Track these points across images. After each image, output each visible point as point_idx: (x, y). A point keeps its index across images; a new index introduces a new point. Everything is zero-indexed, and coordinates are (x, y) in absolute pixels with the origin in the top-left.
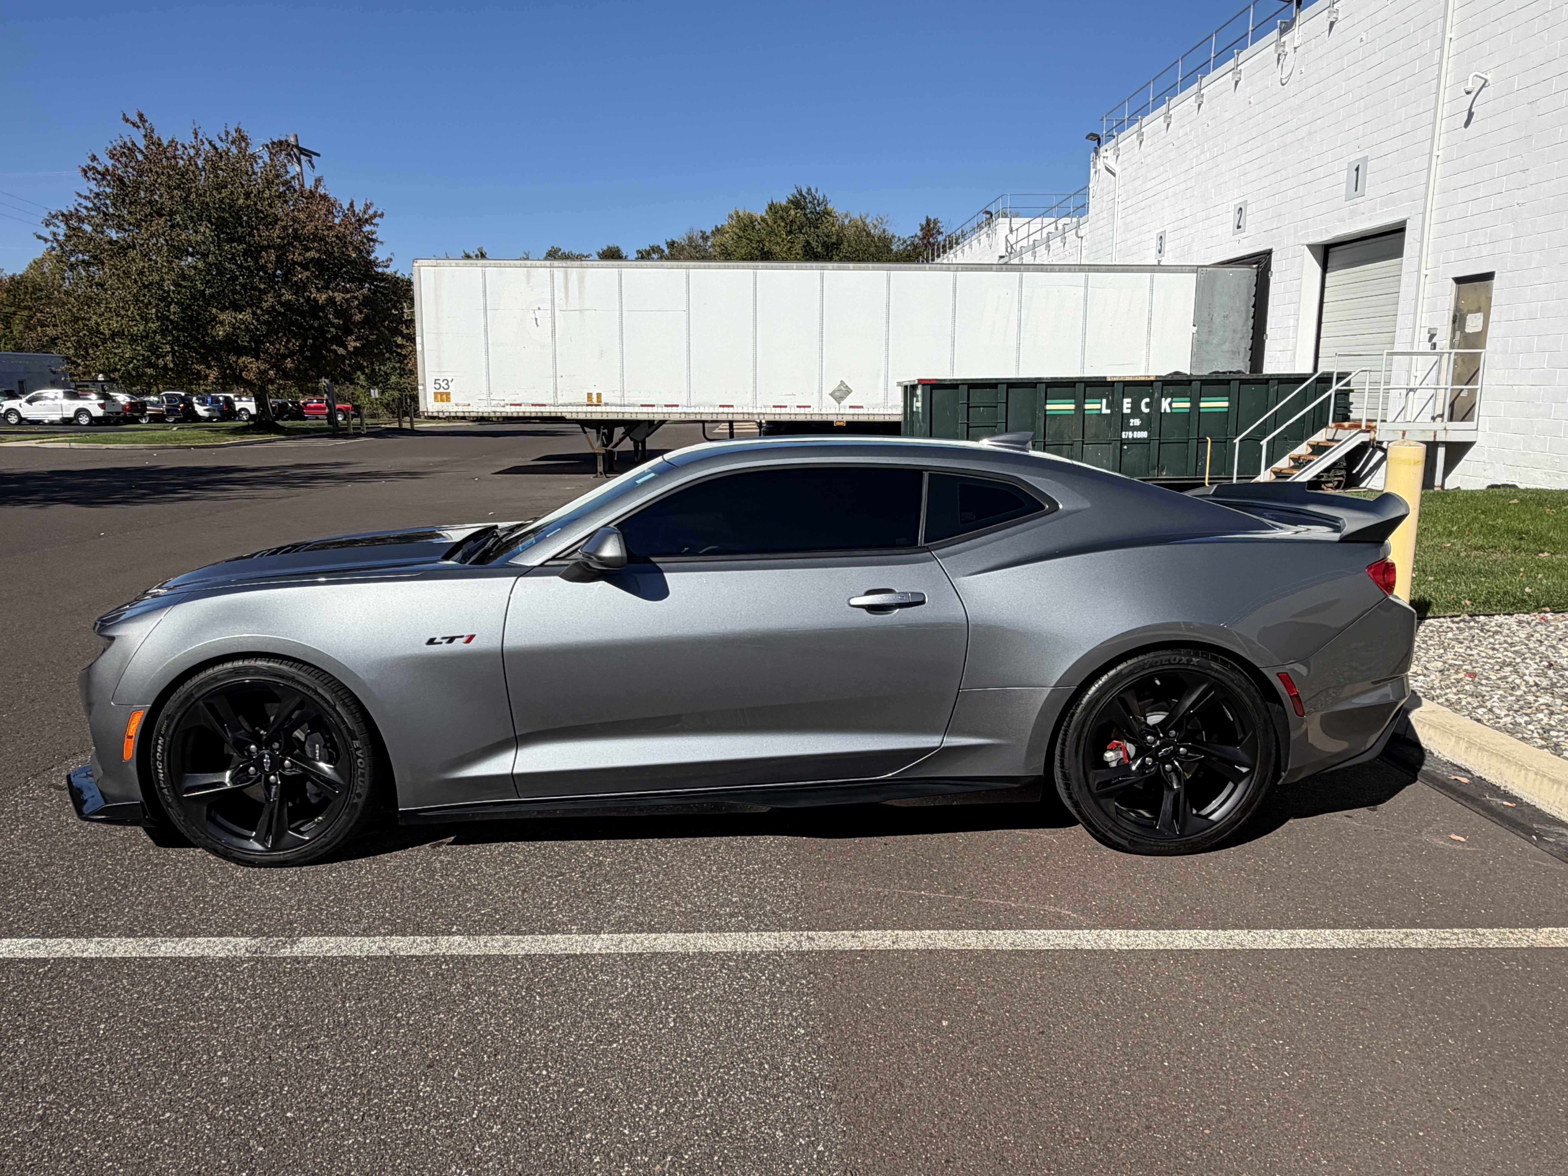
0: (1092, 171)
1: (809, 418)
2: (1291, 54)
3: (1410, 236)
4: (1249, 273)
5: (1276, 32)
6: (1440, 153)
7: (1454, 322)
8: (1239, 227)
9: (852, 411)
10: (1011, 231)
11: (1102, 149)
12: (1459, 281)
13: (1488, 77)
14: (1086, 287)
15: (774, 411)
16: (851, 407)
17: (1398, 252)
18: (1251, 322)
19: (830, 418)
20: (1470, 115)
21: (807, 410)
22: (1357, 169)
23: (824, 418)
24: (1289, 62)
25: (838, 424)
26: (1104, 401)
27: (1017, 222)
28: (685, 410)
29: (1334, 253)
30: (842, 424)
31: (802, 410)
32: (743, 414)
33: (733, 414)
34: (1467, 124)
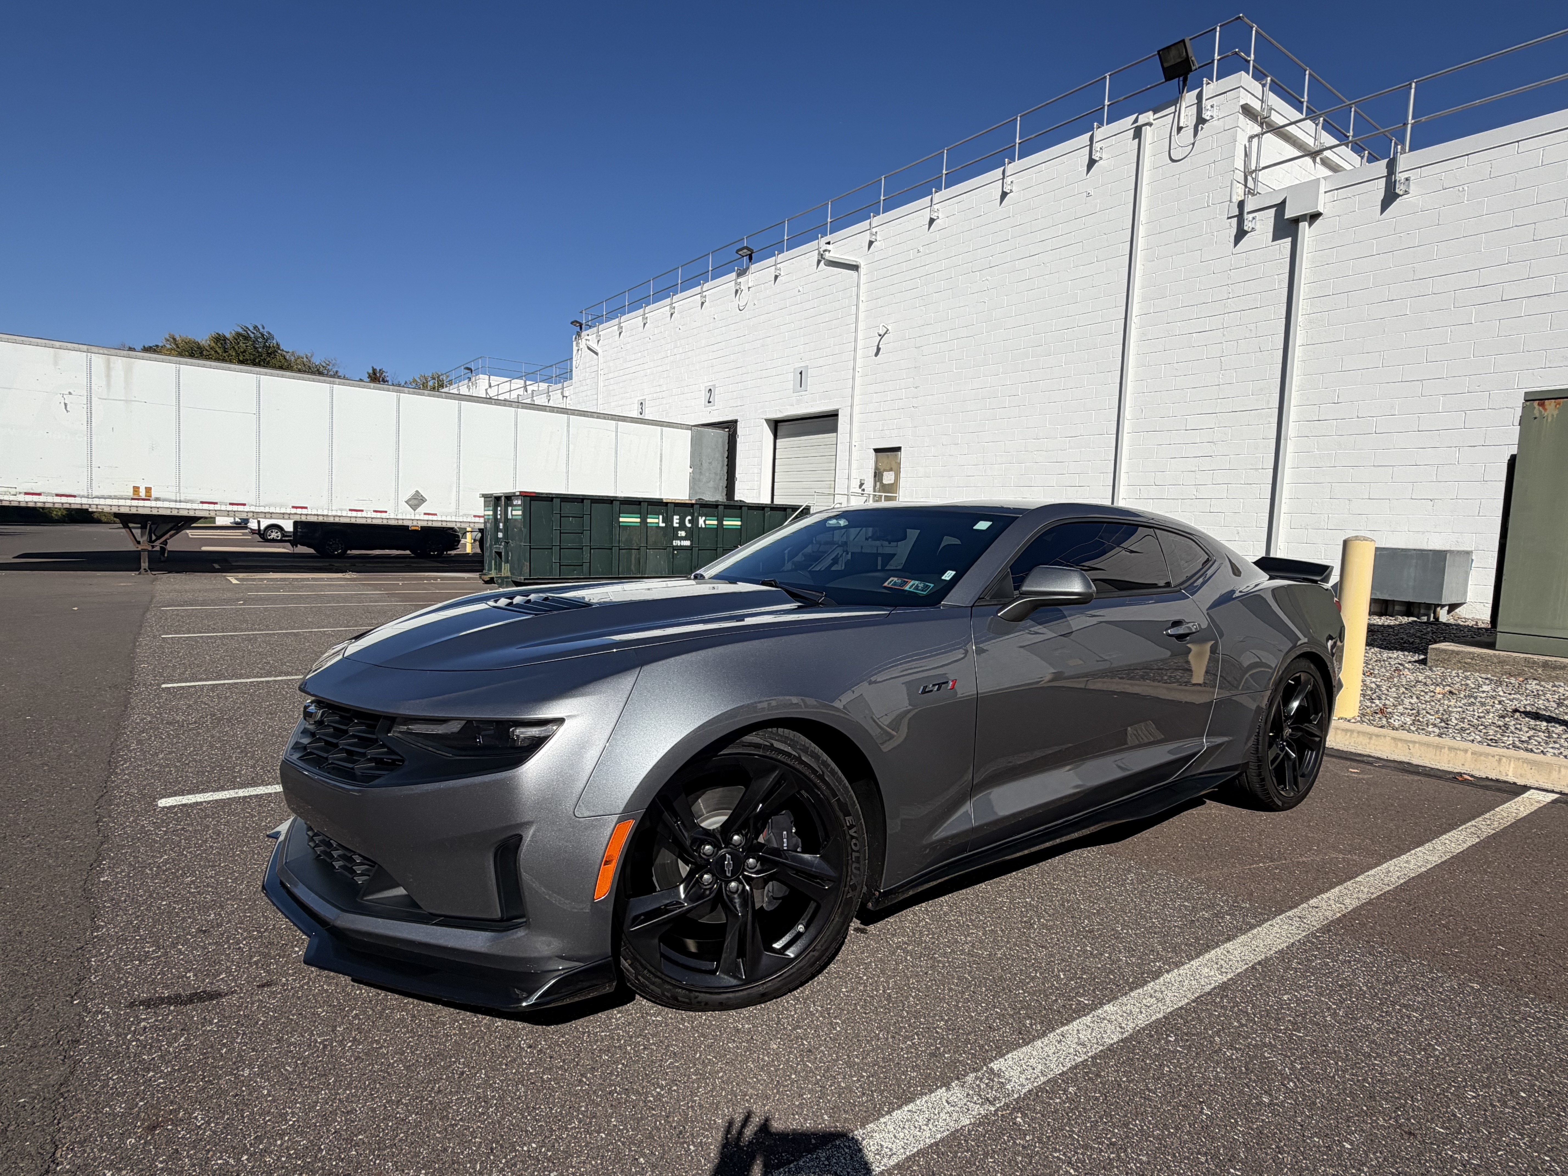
0: (575, 348)
1: (385, 522)
2: (745, 291)
3: (842, 420)
4: (722, 435)
5: (734, 275)
6: (860, 370)
7: (875, 476)
8: (709, 402)
9: (427, 517)
10: (490, 386)
11: (584, 334)
12: (877, 451)
13: (889, 328)
14: (617, 432)
15: (350, 514)
16: (425, 514)
17: (834, 429)
18: (725, 469)
19: (406, 523)
20: (878, 349)
21: (384, 515)
22: (801, 373)
23: (400, 523)
24: (745, 296)
25: (413, 528)
26: (659, 516)
27: (495, 380)
28: (253, 509)
29: (782, 428)
30: (417, 528)
31: (379, 515)
32: (318, 515)
33: (307, 515)
34: (877, 354)
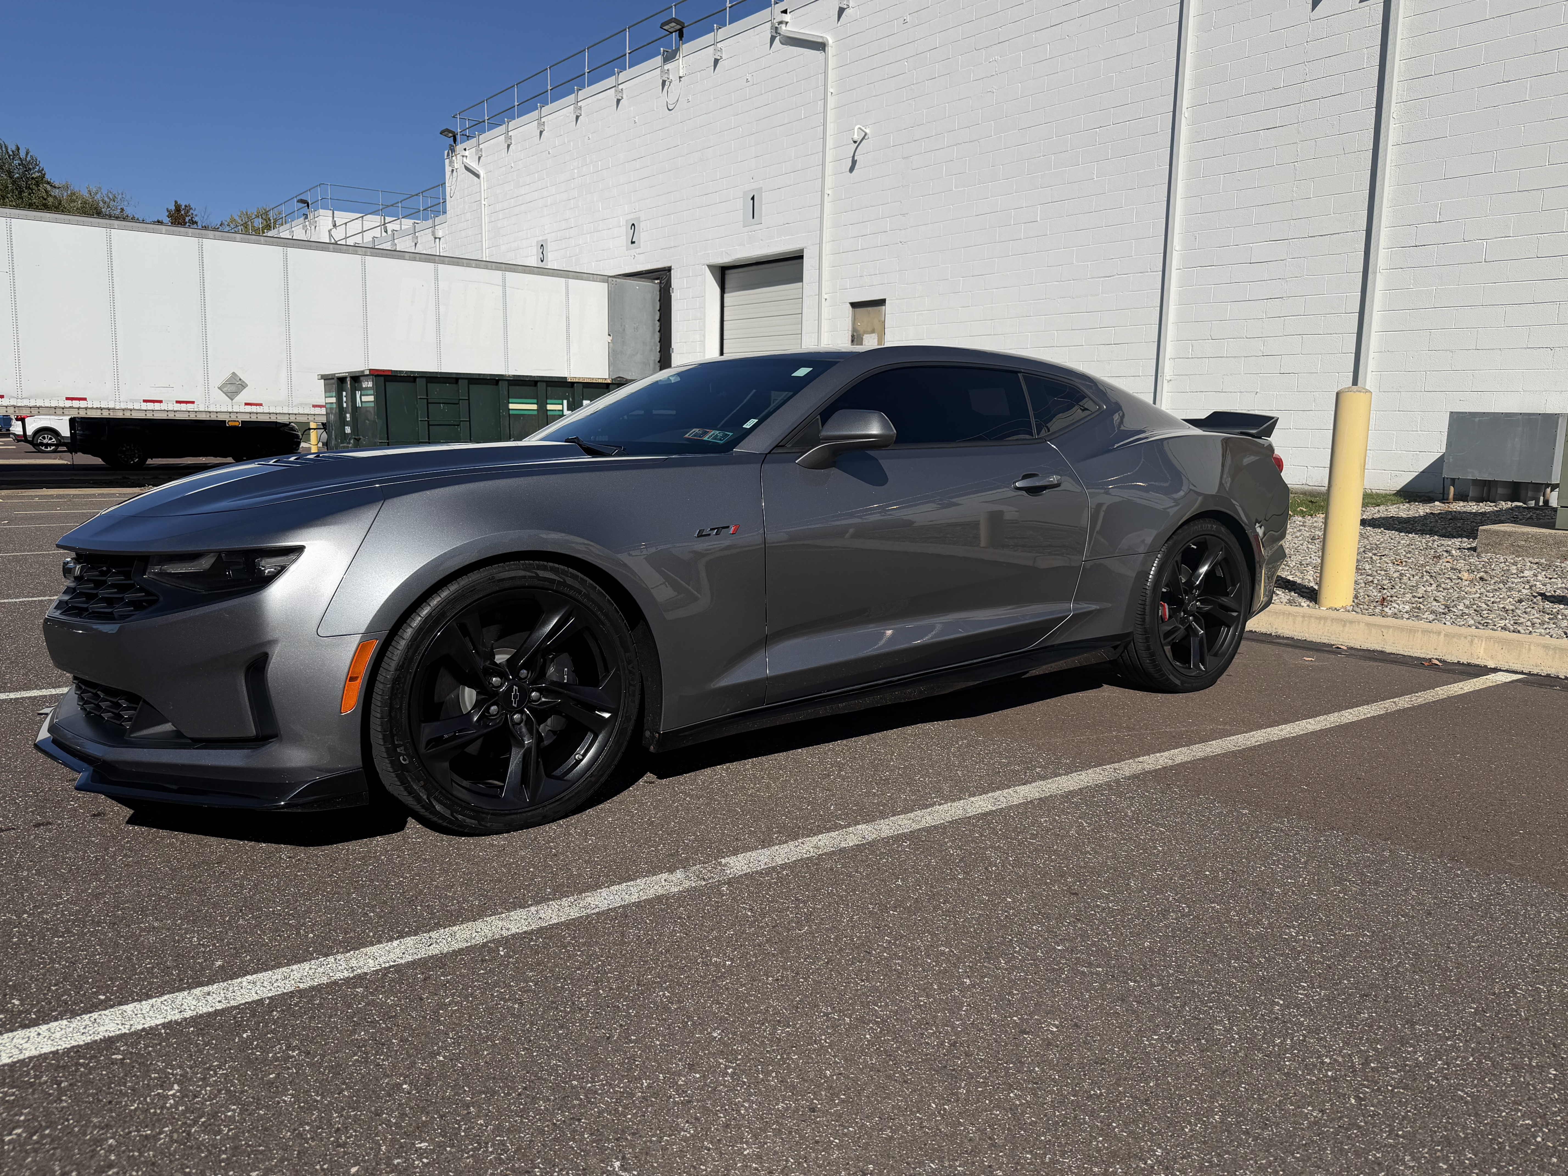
0: (448, 169)
1: (193, 417)
2: (676, 82)
3: (808, 263)
4: (651, 288)
5: (659, 59)
6: (829, 192)
7: (852, 341)
8: (633, 242)
9: (249, 409)
10: (335, 226)
11: (459, 148)
12: (854, 305)
13: (867, 131)
14: (504, 286)
15: (145, 406)
16: (246, 404)
17: (799, 277)
18: (657, 335)
19: (221, 417)
20: (854, 162)
21: (190, 407)
22: (753, 198)
23: (214, 417)
24: (675, 89)
25: (231, 424)
26: (565, 402)
27: (342, 217)
28: (13, 402)
29: (730, 276)
30: (237, 424)
31: (183, 407)
32: (101, 409)
33: (86, 409)
34: (852, 169)
